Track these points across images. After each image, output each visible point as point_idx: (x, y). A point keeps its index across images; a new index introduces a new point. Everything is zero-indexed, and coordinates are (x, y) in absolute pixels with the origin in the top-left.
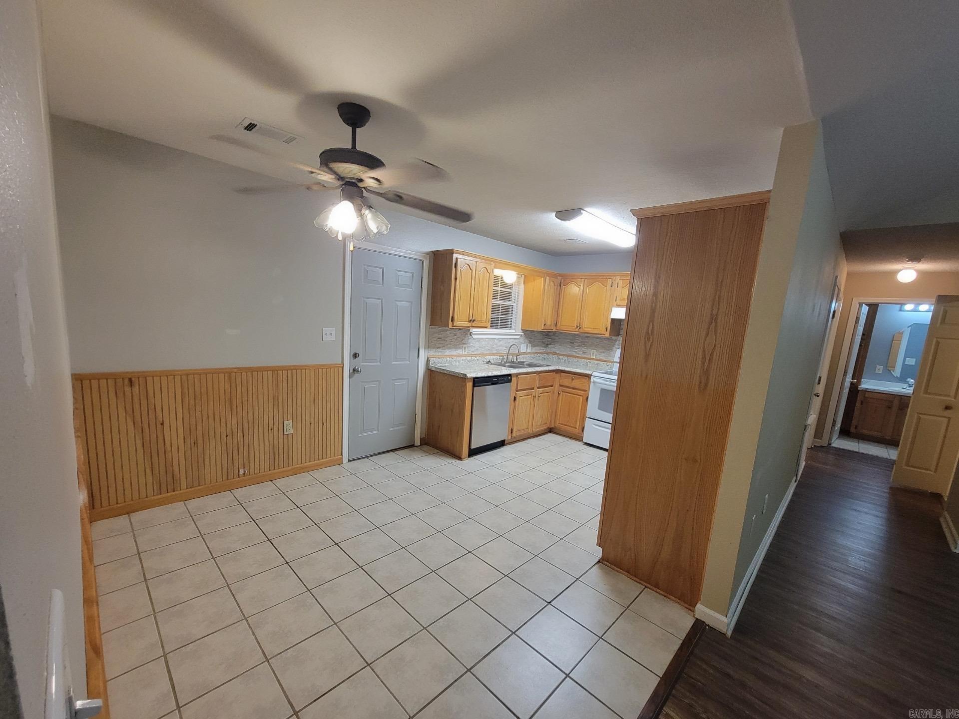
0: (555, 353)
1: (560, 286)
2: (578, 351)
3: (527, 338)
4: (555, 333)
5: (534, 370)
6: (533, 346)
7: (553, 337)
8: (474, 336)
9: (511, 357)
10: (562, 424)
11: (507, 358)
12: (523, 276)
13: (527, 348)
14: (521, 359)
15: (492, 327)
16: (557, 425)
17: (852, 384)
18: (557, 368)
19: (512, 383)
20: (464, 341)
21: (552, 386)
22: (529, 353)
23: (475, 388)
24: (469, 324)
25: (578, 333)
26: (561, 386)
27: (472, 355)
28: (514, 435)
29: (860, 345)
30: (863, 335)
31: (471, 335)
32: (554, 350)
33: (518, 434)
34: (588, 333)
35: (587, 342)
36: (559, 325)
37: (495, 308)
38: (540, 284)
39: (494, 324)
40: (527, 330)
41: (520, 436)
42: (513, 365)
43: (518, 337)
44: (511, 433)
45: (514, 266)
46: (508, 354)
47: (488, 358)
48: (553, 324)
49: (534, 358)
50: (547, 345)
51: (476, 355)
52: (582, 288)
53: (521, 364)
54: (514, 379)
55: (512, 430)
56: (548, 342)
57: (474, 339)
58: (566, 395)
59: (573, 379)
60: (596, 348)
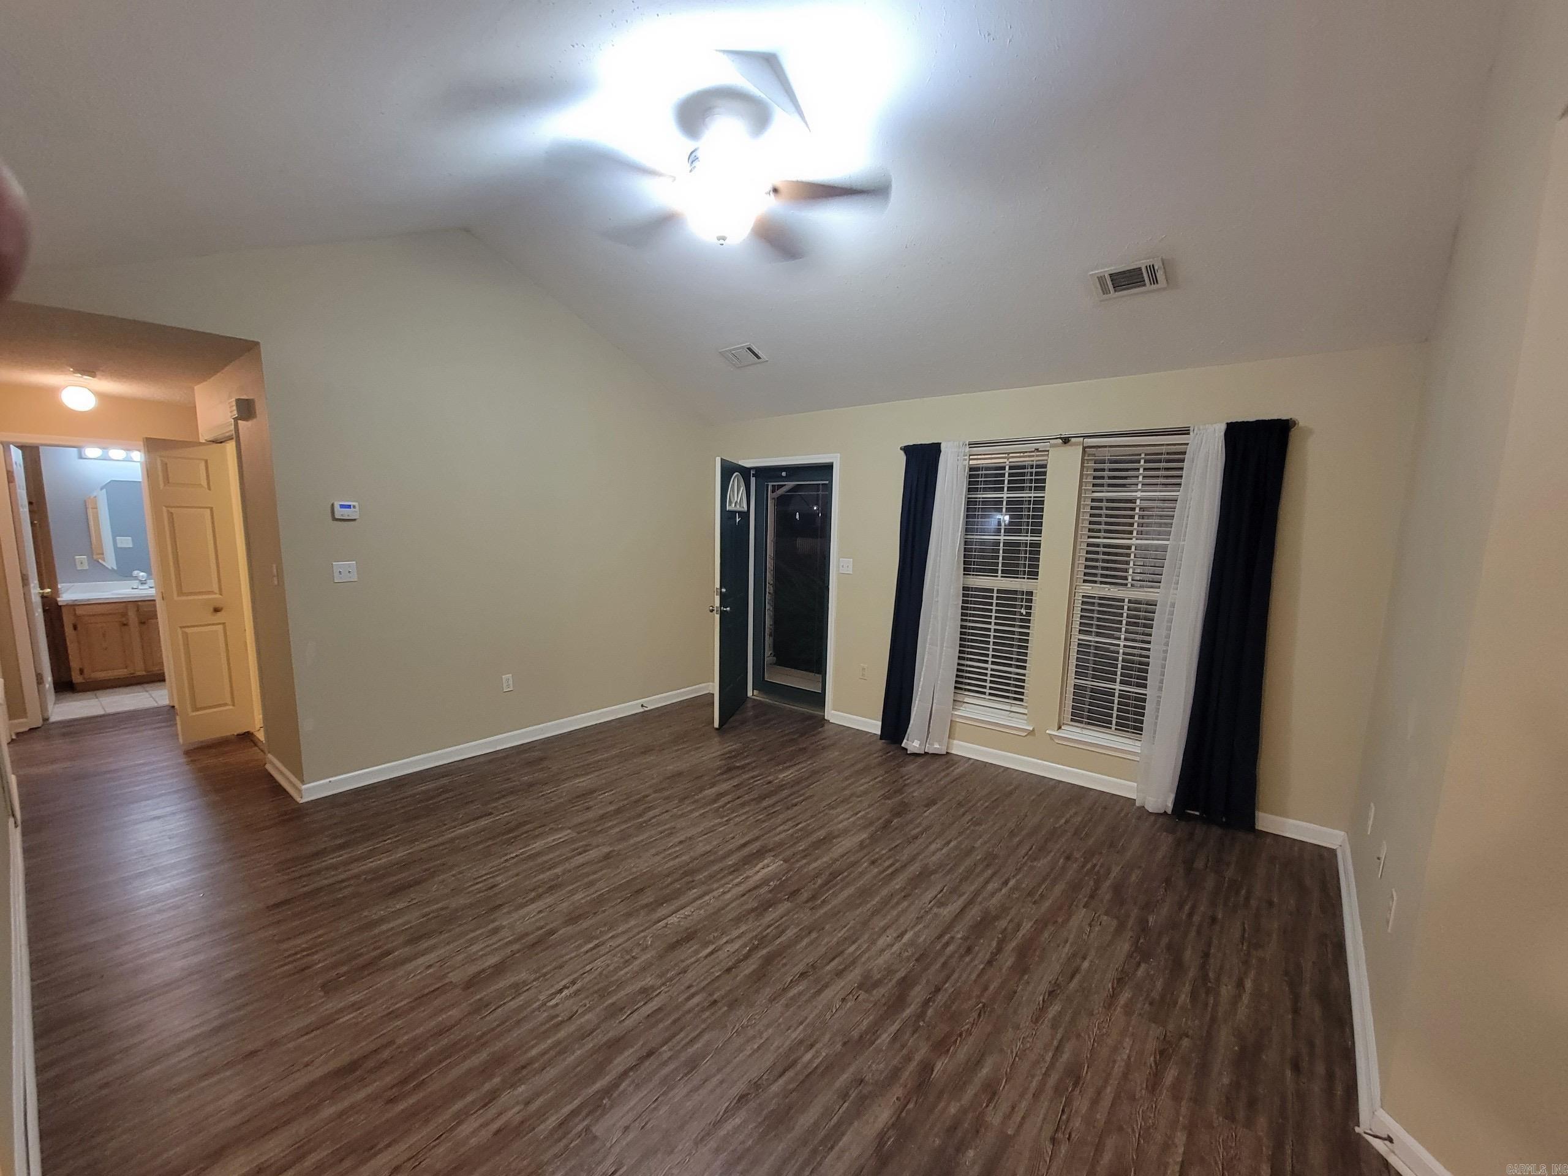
17: (43, 597)
29: (32, 524)
30: (30, 503)
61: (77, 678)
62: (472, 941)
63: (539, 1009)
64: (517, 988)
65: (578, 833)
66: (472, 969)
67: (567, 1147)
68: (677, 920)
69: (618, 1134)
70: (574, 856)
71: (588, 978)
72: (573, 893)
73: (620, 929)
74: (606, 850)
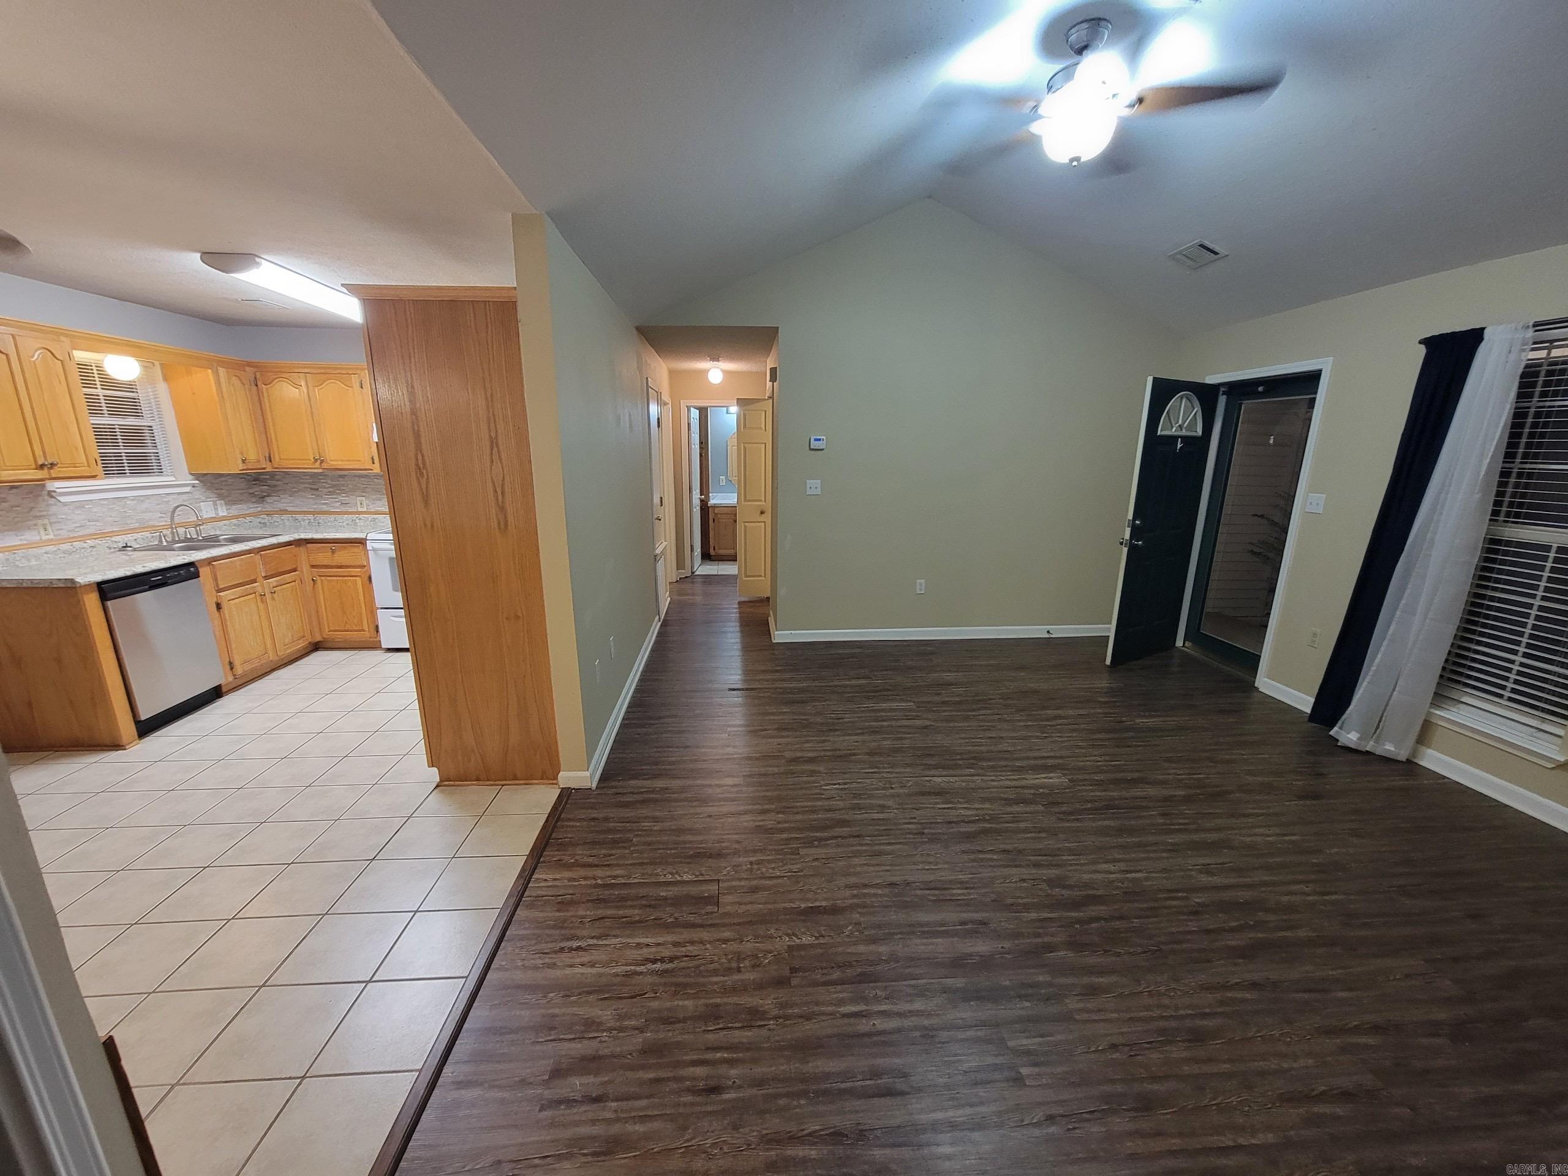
0: (284, 512)
1: (257, 385)
2: (333, 503)
3: (209, 489)
4: (272, 475)
5: (247, 548)
6: (230, 502)
7: (270, 482)
8: (62, 499)
9: (181, 530)
10: (336, 631)
11: (173, 533)
12: (157, 363)
13: (216, 509)
14: (208, 530)
15: (108, 473)
16: (326, 634)
17: (701, 501)
18: (296, 536)
19: (201, 578)
20: (35, 512)
21: (295, 570)
22: (224, 518)
23: (109, 603)
24: (40, 474)
25: (321, 471)
26: (313, 566)
27: (71, 540)
28: (239, 670)
29: (701, 455)
30: (701, 443)
31: (52, 497)
32: (281, 506)
33: (248, 667)
34: (338, 469)
35: (343, 486)
36: (276, 459)
37: (103, 436)
38: (204, 381)
39: (112, 467)
40: (206, 474)
41: (252, 670)
42: (191, 545)
43: (187, 489)
44: (232, 669)
45: (127, 345)
46: (172, 526)
47: (121, 540)
48: (262, 458)
49: (238, 526)
50: (263, 497)
51: (83, 538)
52: (304, 389)
53: (212, 541)
54: (204, 571)
55: (231, 663)
56: (262, 492)
57: (65, 504)
58: (328, 581)
59: (333, 552)
60: (364, 494)
61: (712, 552)
62: (807, 742)
63: (816, 787)
64: (813, 773)
65: (918, 707)
66: (799, 754)
67: (782, 849)
68: (940, 780)
69: (811, 858)
70: (903, 719)
71: (855, 785)
72: (884, 739)
73: (897, 770)
74: (928, 723)
